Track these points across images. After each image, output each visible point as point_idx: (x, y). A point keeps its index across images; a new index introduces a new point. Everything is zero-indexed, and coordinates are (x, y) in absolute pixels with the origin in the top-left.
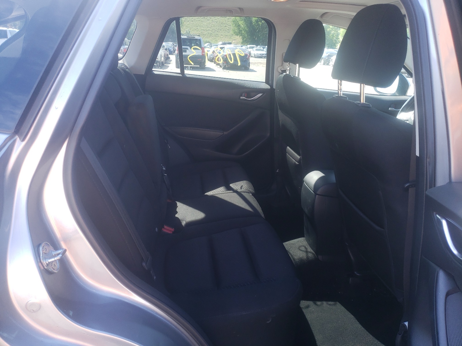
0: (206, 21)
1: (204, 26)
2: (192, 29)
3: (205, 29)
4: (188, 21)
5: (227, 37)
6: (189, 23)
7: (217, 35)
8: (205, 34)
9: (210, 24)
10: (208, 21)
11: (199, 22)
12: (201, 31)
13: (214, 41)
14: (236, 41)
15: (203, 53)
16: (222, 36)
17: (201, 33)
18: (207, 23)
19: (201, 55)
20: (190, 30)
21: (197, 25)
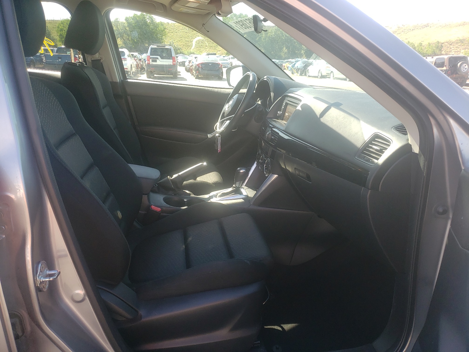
0: (190, 32)
1: (188, 37)
2: (176, 41)
3: (190, 40)
4: (172, 32)
5: (211, 48)
6: (173, 34)
7: (201, 46)
8: (189, 45)
9: (195, 35)
10: (193, 33)
11: (183, 33)
12: (185, 43)
13: (198, 52)
14: (221, 52)
15: (174, 63)
16: (206, 47)
17: (186, 44)
18: (192, 34)
19: (172, 64)
20: (174, 41)
21: (181, 36)
